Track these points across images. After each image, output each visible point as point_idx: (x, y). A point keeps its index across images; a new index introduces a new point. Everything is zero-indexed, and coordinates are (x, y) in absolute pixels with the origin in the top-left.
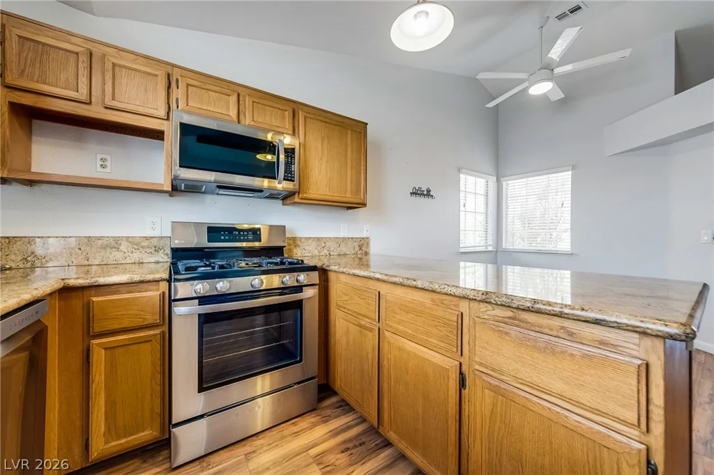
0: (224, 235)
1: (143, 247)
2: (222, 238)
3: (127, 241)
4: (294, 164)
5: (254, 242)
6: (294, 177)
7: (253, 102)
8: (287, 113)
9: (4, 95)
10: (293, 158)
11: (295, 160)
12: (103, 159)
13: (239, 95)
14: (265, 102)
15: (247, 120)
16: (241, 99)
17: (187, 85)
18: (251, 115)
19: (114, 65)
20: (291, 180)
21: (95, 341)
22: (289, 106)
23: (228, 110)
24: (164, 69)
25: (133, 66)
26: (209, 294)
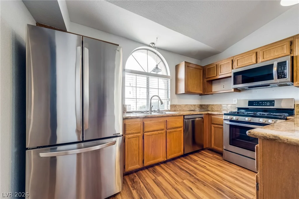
0: (255, 104)
1: (232, 107)
4: (286, 69)
5: (270, 106)
6: (286, 76)
7: (263, 52)
8: (285, 46)
9: (206, 80)
10: (285, 66)
11: (286, 67)
12: (224, 86)
13: (257, 53)
14: (270, 48)
15: (260, 60)
16: (258, 53)
17: (237, 60)
18: (262, 57)
19: (220, 65)
20: (284, 78)
21: (212, 125)
22: (287, 42)
23: (252, 60)
24: (231, 59)
25: (224, 63)
26: (232, 120)
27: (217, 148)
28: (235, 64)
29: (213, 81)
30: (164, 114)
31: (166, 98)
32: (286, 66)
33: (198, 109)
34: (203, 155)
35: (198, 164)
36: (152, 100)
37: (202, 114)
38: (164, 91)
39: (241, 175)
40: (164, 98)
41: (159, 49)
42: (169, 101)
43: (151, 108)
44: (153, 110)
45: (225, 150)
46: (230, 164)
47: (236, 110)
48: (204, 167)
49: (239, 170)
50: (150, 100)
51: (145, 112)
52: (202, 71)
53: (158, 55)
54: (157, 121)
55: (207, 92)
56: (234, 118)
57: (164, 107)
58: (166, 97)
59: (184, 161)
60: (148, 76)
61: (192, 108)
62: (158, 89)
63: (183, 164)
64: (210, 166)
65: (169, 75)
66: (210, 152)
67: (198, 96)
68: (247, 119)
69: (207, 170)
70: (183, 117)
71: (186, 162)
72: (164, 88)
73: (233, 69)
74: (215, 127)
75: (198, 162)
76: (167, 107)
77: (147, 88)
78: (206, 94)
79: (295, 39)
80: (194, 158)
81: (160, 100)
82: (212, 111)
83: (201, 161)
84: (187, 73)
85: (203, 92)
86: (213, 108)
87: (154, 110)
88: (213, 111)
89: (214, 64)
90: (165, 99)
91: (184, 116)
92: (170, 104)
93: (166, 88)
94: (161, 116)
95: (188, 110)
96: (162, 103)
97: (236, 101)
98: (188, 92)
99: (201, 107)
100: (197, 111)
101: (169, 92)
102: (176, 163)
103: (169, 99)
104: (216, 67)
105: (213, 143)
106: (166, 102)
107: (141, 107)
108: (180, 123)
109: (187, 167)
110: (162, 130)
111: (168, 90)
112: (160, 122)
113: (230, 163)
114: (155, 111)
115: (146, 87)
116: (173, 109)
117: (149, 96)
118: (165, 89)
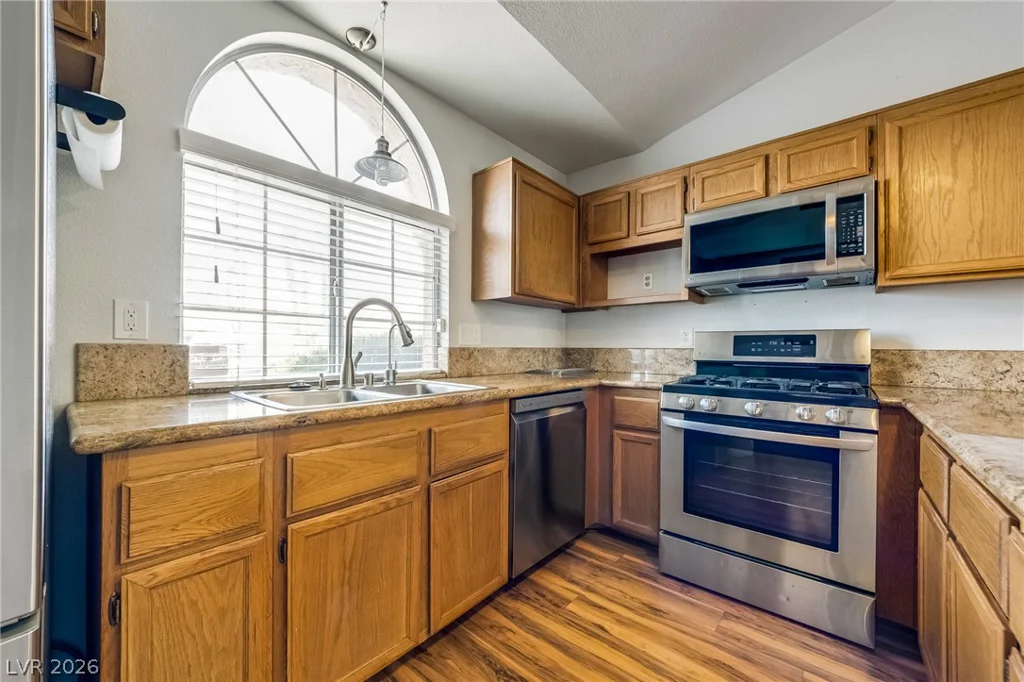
0: (756, 347)
1: (676, 359)
2: (753, 350)
3: (665, 353)
4: (863, 224)
5: (802, 356)
6: (862, 247)
7: (789, 156)
8: (855, 141)
9: (588, 251)
10: (860, 214)
11: (863, 217)
12: (647, 278)
13: (767, 158)
14: (810, 146)
15: (779, 186)
16: (771, 161)
17: (703, 179)
18: (786, 176)
19: (642, 195)
20: (856, 253)
21: (616, 431)
22: (859, 128)
23: (752, 184)
24: (681, 175)
25: (656, 188)
26: (696, 410)
27: (632, 523)
28: (694, 193)
29: (612, 261)
30: (419, 396)
31: (430, 319)
32: (862, 214)
33: (556, 364)
34: (584, 561)
35: (573, 622)
36: (355, 323)
37: (579, 389)
38: (422, 285)
39: (739, 640)
40: (421, 318)
41: (394, 73)
42: (444, 328)
43: (350, 365)
44: (363, 373)
45: (666, 532)
46: (686, 593)
47: (691, 371)
48: (597, 633)
49: (726, 616)
50: (345, 322)
51: (316, 384)
52: (574, 212)
53: (387, 104)
54: (379, 440)
55: (592, 300)
56: (705, 403)
57: (420, 358)
58: (430, 310)
59: (511, 617)
60: (337, 200)
61: (536, 363)
62: (393, 271)
63: (509, 634)
64: (620, 621)
65: (444, 208)
66: (608, 541)
67: (555, 315)
68: (751, 407)
69: (616, 645)
70: (506, 405)
71: (523, 622)
72: (421, 270)
73: (686, 212)
74: (626, 440)
75: (571, 607)
76: (436, 357)
77: (332, 262)
78: (587, 305)
79: (882, 121)
80: (552, 587)
81: (401, 324)
82: (608, 372)
83: (582, 599)
84: (521, 210)
85: (578, 297)
86: (611, 361)
87: (367, 376)
88: (608, 374)
89: (621, 189)
90: (424, 323)
91: (512, 400)
92: (445, 344)
93: (431, 270)
94: (403, 407)
95: (522, 369)
96: (408, 339)
97: (690, 337)
98: (524, 297)
99: (569, 356)
100: (556, 373)
101: (445, 288)
102: (477, 639)
103: (443, 323)
104: (625, 202)
105: (620, 504)
106: (430, 334)
107: (305, 360)
108: (493, 436)
109: (526, 650)
110: (407, 484)
111: (438, 279)
112: (394, 445)
113: (687, 588)
114: (371, 381)
115: (326, 252)
116: (462, 368)
117: (341, 301)
118: (425, 276)
